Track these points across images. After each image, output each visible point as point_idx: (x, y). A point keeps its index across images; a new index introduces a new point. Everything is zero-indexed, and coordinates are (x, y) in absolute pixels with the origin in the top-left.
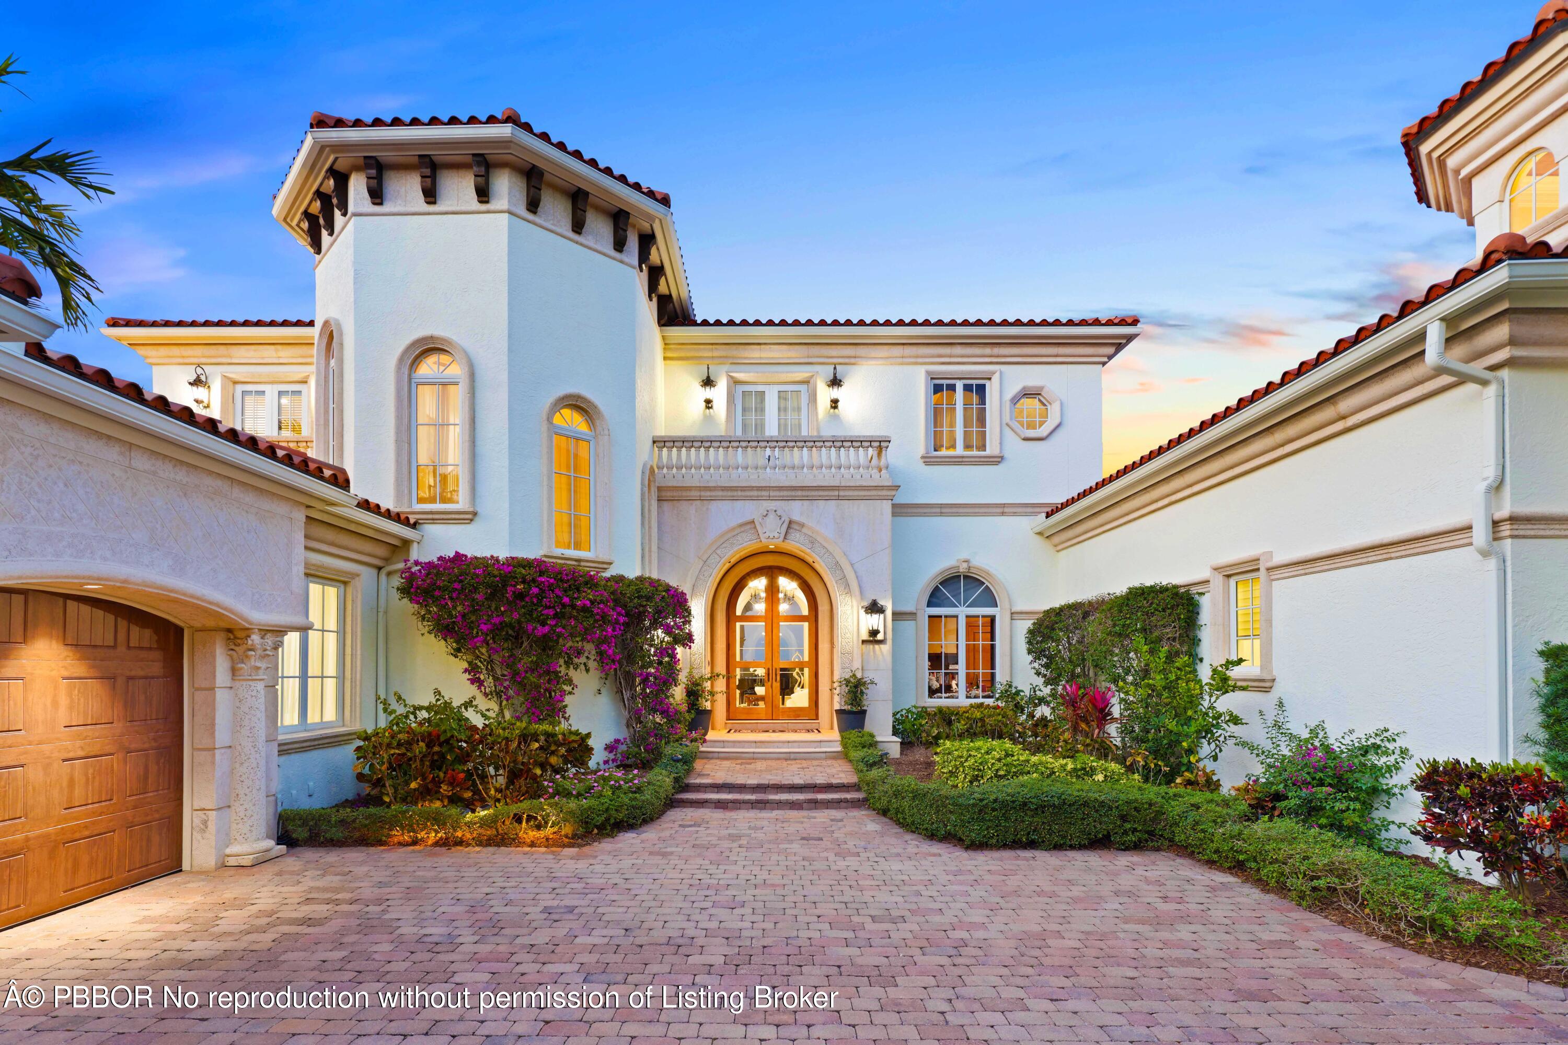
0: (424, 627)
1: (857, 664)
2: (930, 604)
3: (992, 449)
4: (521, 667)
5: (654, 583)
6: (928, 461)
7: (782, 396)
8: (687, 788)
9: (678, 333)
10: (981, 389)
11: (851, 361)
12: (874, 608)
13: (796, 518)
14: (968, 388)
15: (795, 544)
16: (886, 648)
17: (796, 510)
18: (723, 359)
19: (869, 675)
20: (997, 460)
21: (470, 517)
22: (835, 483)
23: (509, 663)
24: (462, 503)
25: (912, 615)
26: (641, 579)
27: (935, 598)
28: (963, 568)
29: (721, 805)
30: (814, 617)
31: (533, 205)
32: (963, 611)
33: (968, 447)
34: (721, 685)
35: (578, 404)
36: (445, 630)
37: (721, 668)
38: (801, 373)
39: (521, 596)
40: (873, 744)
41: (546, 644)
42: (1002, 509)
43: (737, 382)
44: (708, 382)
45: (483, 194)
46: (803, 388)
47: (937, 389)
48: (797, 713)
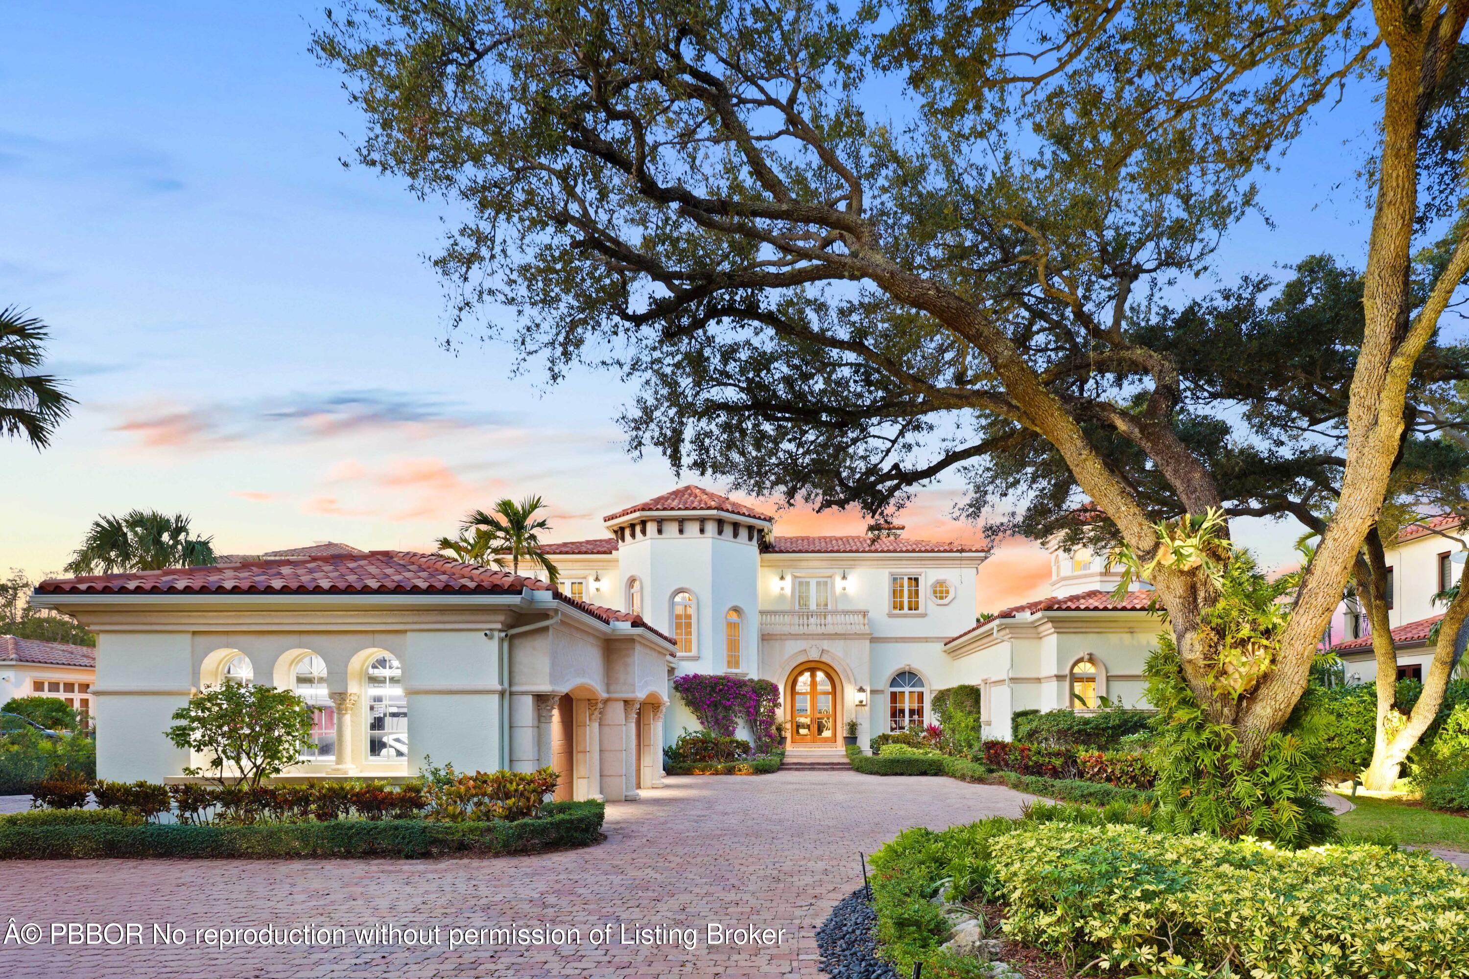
0: (683, 702)
1: (853, 716)
2: (891, 686)
3: (921, 610)
4: (720, 717)
5: (767, 682)
6: (891, 616)
7: (818, 583)
8: (783, 764)
9: (768, 556)
10: (916, 580)
11: (852, 567)
12: (861, 690)
13: (825, 648)
14: (910, 579)
15: (825, 659)
16: (867, 708)
17: (825, 644)
18: (789, 567)
19: (859, 721)
20: (923, 616)
21: (696, 659)
22: (843, 632)
23: (715, 716)
24: (694, 653)
25: (882, 692)
26: (760, 681)
27: (894, 683)
28: (907, 669)
29: (797, 769)
30: (834, 692)
31: (720, 532)
32: (907, 690)
33: (910, 609)
34: (788, 726)
35: (736, 610)
36: (688, 704)
37: (789, 717)
38: (828, 572)
39: (720, 690)
40: (860, 752)
41: (727, 709)
42: (926, 640)
43: (796, 577)
44: (782, 578)
45: (702, 531)
46: (829, 580)
47: (895, 579)
48: (826, 740)
